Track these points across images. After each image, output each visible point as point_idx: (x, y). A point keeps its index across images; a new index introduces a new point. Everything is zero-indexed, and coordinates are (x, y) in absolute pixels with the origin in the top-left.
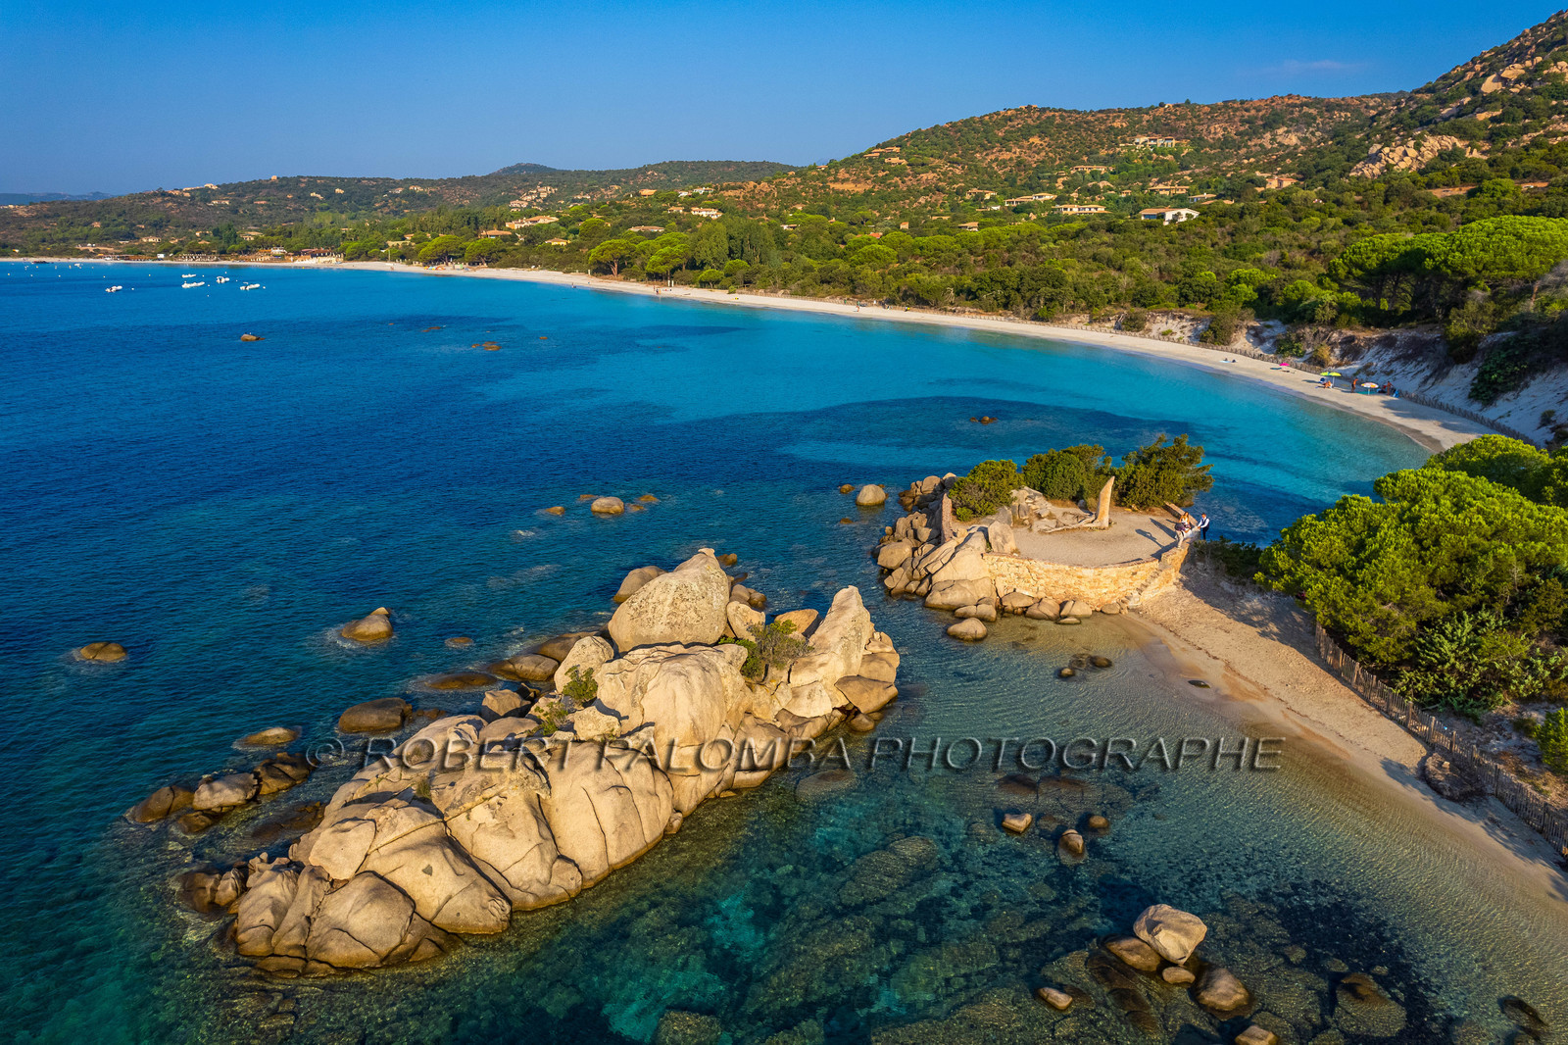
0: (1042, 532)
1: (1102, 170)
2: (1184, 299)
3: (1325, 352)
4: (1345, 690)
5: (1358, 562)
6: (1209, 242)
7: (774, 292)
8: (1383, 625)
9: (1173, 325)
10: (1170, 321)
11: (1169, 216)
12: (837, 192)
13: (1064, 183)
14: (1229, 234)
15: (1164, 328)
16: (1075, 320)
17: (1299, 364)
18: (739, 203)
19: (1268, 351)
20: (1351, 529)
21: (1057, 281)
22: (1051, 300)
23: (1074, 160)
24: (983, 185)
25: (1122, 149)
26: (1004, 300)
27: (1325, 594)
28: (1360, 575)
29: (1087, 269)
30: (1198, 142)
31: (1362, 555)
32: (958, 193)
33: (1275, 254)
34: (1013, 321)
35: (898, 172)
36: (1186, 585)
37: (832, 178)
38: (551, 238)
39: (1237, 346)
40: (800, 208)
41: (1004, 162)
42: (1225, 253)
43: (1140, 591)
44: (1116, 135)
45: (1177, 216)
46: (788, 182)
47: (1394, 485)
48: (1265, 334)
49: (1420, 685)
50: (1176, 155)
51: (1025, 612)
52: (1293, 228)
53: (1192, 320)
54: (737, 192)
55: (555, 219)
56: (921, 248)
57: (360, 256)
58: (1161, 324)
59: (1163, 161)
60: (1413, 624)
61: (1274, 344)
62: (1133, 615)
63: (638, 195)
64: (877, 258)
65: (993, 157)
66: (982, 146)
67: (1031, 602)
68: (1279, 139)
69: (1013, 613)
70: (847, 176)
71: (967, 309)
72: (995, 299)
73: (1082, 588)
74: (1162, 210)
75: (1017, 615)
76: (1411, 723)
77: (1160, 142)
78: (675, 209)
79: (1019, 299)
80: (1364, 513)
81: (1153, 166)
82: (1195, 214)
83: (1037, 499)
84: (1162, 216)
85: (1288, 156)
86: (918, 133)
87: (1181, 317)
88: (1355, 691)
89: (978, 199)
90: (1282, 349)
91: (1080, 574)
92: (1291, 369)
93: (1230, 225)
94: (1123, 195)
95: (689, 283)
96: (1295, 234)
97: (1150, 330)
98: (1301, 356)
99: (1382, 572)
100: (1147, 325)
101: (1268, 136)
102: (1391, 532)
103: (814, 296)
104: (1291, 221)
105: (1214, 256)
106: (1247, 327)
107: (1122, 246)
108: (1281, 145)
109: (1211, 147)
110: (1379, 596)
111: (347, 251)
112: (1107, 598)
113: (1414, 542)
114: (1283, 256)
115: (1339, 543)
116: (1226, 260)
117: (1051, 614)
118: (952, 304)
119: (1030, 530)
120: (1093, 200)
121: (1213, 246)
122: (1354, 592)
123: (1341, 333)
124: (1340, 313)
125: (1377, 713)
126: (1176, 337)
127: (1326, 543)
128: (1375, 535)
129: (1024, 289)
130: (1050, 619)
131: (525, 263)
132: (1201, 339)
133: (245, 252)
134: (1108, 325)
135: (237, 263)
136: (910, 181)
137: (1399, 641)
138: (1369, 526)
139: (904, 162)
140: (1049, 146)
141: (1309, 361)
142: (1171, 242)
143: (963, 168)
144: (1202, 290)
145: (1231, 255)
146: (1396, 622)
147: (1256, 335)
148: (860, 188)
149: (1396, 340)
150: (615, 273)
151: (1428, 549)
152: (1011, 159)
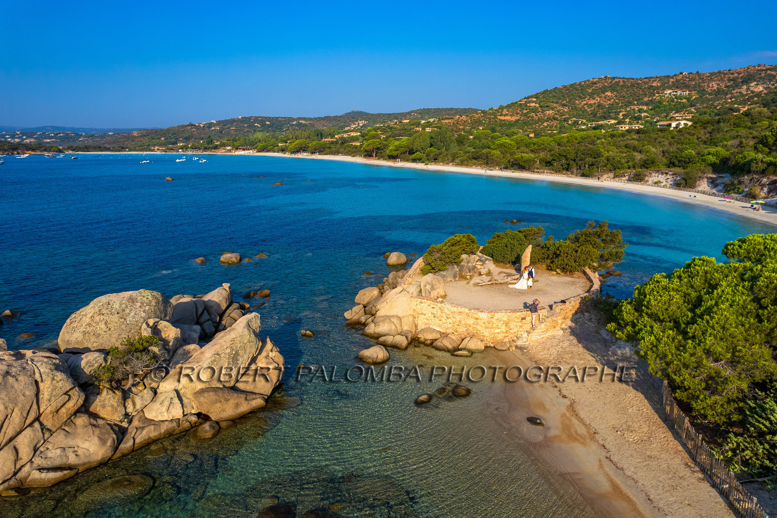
0: (476, 285)
1: (645, 108)
2: (671, 164)
3: (757, 190)
4: (674, 444)
5: (692, 318)
6: (695, 137)
7: (447, 164)
8: (712, 384)
9: (661, 178)
10: (660, 176)
11: (674, 124)
12: (501, 120)
13: (623, 115)
14: (708, 132)
15: (656, 179)
16: (605, 176)
17: (739, 198)
18: (450, 126)
19: (719, 191)
20: (692, 287)
21: (598, 155)
22: (592, 165)
23: (630, 103)
24: (578, 116)
25: (657, 97)
26: (566, 166)
27: (656, 347)
28: (691, 330)
29: (621, 152)
30: (702, 92)
31: (698, 311)
32: (566, 120)
33: (736, 142)
34: (570, 177)
35: (535, 110)
36: (573, 332)
37: (500, 114)
38: (354, 141)
39: (700, 189)
40: (481, 128)
41: (591, 105)
42: (705, 143)
43: (528, 332)
44: (654, 90)
45: (678, 125)
46: (476, 116)
47: (740, 247)
48: (718, 181)
49: (748, 452)
50: (688, 99)
51: (432, 344)
52: (750, 128)
53: (673, 174)
54: (450, 121)
55: (359, 134)
56: (534, 144)
57: (263, 150)
58: (655, 177)
59: (680, 103)
60: (744, 386)
61: (724, 186)
62: (518, 353)
63: (401, 122)
64: (505, 146)
65: (585, 102)
66: (580, 97)
67: (438, 336)
68: (752, 89)
69: (424, 343)
70: (507, 113)
71: (546, 171)
72: (562, 165)
73: (479, 328)
74: (670, 122)
75: (427, 345)
76: (735, 495)
77: (679, 93)
78: (417, 129)
79: (574, 165)
80: (706, 273)
81: (674, 106)
82: (690, 123)
83: (487, 262)
84: (670, 125)
85: (755, 96)
86: (546, 91)
87: (666, 173)
88: (684, 445)
89: (576, 123)
90: (728, 190)
91: (475, 316)
92: (732, 201)
93: (710, 128)
94: (655, 120)
95: (407, 161)
96: (751, 131)
97: (648, 181)
98: (740, 193)
99: (713, 328)
100: (646, 178)
101: (745, 87)
102: (729, 290)
103: (467, 165)
104: (749, 124)
105: (698, 145)
106: (707, 178)
107: (643, 140)
108: (753, 92)
109: (710, 94)
110: (708, 352)
111: (258, 147)
112: (500, 337)
113: (753, 300)
114: (741, 142)
115: (677, 298)
116: (705, 146)
117: (450, 347)
118: (538, 168)
119: (468, 283)
120: (638, 123)
121: (698, 139)
122: (684, 346)
123: (769, 178)
124: (768, 166)
125: (700, 475)
126: (662, 185)
127: (666, 298)
128: (712, 293)
129: (577, 159)
130: (448, 351)
131: (337, 153)
132: (677, 185)
133: (215, 148)
134: (624, 179)
135: (211, 153)
136: (540, 115)
137: (729, 402)
138: (709, 283)
139: (537, 105)
140: (616, 96)
141: (746, 196)
142: (672, 138)
143: (569, 108)
144: (683, 159)
145: (708, 143)
146: (726, 380)
147: (712, 182)
148: (514, 119)
150: (374, 156)
151: (766, 308)
152: (595, 103)
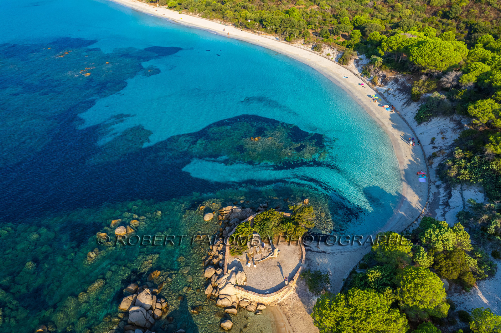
3: (376, 79)
7: (195, 14)
9: (330, 51)
15: (327, 53)
16: (299, 42)
17: (368, 82)
19: (359, 71)
21: (293, 24)
22: (291, 33)
26: (275, 30)
33: (372, 2)
34: (278, 40)
36: (297, 290)
39: (349, 67)
48: (360, 63)
51: (246, 308)
53: (337, 50)
58: (327, 50)
61: (362, 69)
62: (279, 307)
67: (248, 304)
69: (243, 308)
71: (263, 33)
72: (272, 29)
73: (263, 301)
79: (280, 31)
87: (333, 49)
90: (364, 73)
95: (165, 5)
97: (323, 52)
98: (369, 78)
100: (322, 49)
106: (354, 59)
116: (355, 3)
118: (257, 29)
119: (253, 260)
123: (382, 72)
124: (383, 65)
129: (282, 27)
130: (253, 312)
132: (339, 61)
134: (310, 46)
141: (371, 82)
144: (343, 30)
145: (357, 1)
147: (356, 63)
149: (398, 81)
